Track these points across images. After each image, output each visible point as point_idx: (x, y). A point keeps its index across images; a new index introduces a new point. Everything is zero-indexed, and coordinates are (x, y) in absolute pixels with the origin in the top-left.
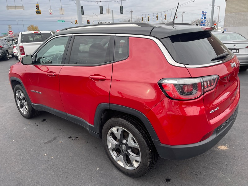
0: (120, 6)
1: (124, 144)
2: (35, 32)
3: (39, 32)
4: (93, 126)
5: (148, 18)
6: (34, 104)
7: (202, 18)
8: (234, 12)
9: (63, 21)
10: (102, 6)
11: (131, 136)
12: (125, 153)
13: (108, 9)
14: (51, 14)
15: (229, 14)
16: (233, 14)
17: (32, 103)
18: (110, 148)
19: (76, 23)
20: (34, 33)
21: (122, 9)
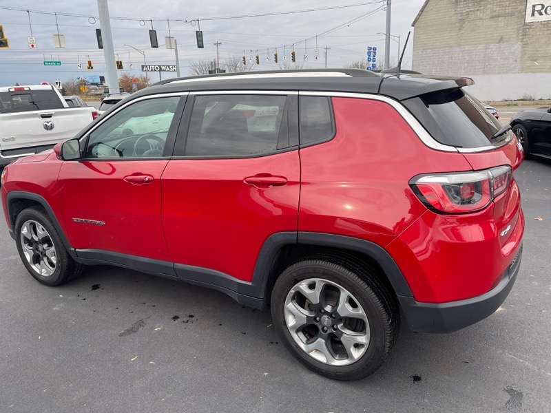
0: (197, 32)
1: (326, 313)
2: (15, 89)
3: (26, 89)
4: (250, 284)
5: (258, 57)
6: (77, 250)
7: (369, 60)
8: (430, 49)
9: (56, 62)
10: (155, 31)
11: (345, 294)
12: (329, 332)
13: (170, 37)
14: (33, 46)
15: (420, 53)
16: (429, 51)
17: (73, 249)
18: (293, 328)
19: (89, 68)
20: (13, 90)
21: (200, 38)
